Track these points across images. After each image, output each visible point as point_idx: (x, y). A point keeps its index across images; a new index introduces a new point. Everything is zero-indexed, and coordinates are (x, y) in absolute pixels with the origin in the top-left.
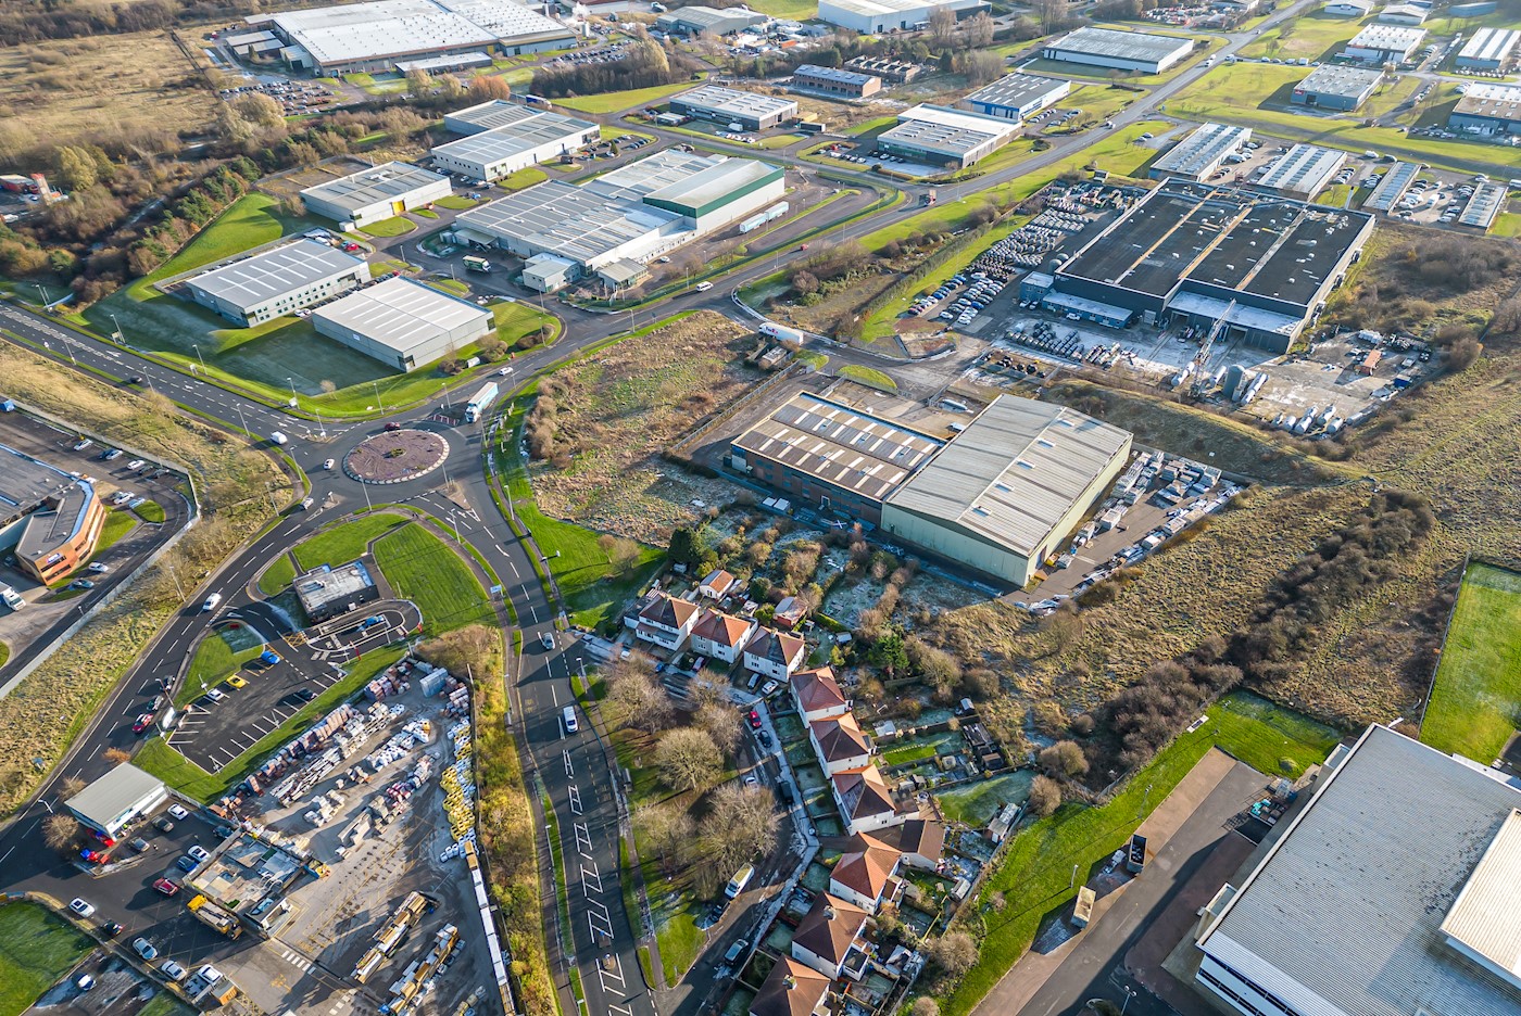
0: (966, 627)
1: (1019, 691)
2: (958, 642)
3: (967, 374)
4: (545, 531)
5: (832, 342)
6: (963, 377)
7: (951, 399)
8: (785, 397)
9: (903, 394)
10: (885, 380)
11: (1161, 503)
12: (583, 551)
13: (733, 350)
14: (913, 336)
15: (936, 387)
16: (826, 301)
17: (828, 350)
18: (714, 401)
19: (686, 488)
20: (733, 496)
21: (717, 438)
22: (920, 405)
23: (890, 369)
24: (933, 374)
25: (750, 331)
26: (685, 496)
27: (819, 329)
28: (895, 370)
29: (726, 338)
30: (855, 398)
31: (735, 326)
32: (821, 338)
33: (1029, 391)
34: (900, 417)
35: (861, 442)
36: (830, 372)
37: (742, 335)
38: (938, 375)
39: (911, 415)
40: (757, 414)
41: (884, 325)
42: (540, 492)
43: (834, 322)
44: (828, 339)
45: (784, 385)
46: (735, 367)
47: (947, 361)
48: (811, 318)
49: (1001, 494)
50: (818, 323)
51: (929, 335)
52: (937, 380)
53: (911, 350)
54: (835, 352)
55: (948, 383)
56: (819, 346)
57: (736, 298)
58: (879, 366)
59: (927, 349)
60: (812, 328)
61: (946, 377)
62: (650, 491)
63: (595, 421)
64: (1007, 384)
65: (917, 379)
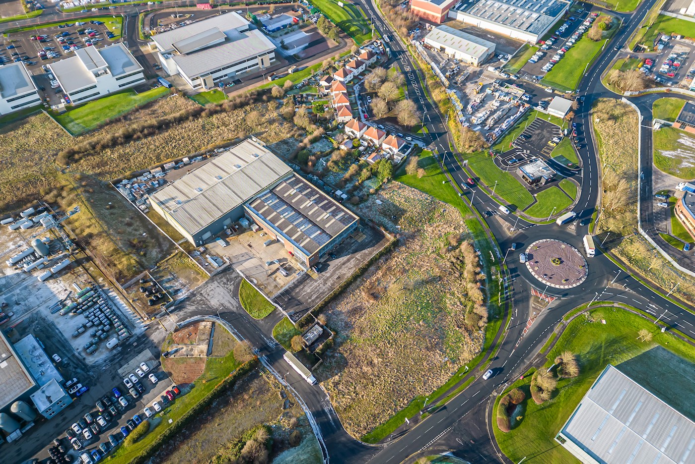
0: (283, 133)
1: (278, 114)
2: (289, 129)
3: (186, 294)
4: (453, 197)
5: (262, 357)
6: (191, 291)
7: (213, 268)
8: (316, 288)
9: (240, 278)
10: (244, 295)
11: (161, 182)
12: (432, 184)
13: (342, 357)
14: (196, 351)
15: (215, 282)
16: (243, 432)
17: (268, 346)
18: (363, 293)
19: (384, 213)
20: (361, 208)
21: (365, 253)
22: (234, 266)
23: (235, 310)
24: (209, 298)
25: (324, 389)
26: (385, 207)
27: (265, 381)
28: (231, 308)
29: (345, 378)
30: (271, 280)
31: (335, 398)
32: (268, 365)
33: (161, 268)
34: (252, 258)
35: (289, 212)
36: (277, 313)
37: (331, 381)
38: (206, 296)
39: (244, 259)
40: (337, 272)
41: (209, 375)
42: (462, 223)
43: (249, 390)
44: (263, 363)
45: (313, 301)
46: (344, 334)
47: (190, 313)
48: (265, 402)
49: (241, 163)
50: (262, 390)
51: (184, 350)
52: (210, 289)
53: (207, 332)
54: (264, 341)
55: (204, 286)
56: (273, 352)
57: (325, 461)
58: (240, 314)
59: (196, 329)
60: (270, 382)
61: (202, 292)
62: (403, 212)
63: (440, 278)
64: (169, 279)
65: (222, 293)
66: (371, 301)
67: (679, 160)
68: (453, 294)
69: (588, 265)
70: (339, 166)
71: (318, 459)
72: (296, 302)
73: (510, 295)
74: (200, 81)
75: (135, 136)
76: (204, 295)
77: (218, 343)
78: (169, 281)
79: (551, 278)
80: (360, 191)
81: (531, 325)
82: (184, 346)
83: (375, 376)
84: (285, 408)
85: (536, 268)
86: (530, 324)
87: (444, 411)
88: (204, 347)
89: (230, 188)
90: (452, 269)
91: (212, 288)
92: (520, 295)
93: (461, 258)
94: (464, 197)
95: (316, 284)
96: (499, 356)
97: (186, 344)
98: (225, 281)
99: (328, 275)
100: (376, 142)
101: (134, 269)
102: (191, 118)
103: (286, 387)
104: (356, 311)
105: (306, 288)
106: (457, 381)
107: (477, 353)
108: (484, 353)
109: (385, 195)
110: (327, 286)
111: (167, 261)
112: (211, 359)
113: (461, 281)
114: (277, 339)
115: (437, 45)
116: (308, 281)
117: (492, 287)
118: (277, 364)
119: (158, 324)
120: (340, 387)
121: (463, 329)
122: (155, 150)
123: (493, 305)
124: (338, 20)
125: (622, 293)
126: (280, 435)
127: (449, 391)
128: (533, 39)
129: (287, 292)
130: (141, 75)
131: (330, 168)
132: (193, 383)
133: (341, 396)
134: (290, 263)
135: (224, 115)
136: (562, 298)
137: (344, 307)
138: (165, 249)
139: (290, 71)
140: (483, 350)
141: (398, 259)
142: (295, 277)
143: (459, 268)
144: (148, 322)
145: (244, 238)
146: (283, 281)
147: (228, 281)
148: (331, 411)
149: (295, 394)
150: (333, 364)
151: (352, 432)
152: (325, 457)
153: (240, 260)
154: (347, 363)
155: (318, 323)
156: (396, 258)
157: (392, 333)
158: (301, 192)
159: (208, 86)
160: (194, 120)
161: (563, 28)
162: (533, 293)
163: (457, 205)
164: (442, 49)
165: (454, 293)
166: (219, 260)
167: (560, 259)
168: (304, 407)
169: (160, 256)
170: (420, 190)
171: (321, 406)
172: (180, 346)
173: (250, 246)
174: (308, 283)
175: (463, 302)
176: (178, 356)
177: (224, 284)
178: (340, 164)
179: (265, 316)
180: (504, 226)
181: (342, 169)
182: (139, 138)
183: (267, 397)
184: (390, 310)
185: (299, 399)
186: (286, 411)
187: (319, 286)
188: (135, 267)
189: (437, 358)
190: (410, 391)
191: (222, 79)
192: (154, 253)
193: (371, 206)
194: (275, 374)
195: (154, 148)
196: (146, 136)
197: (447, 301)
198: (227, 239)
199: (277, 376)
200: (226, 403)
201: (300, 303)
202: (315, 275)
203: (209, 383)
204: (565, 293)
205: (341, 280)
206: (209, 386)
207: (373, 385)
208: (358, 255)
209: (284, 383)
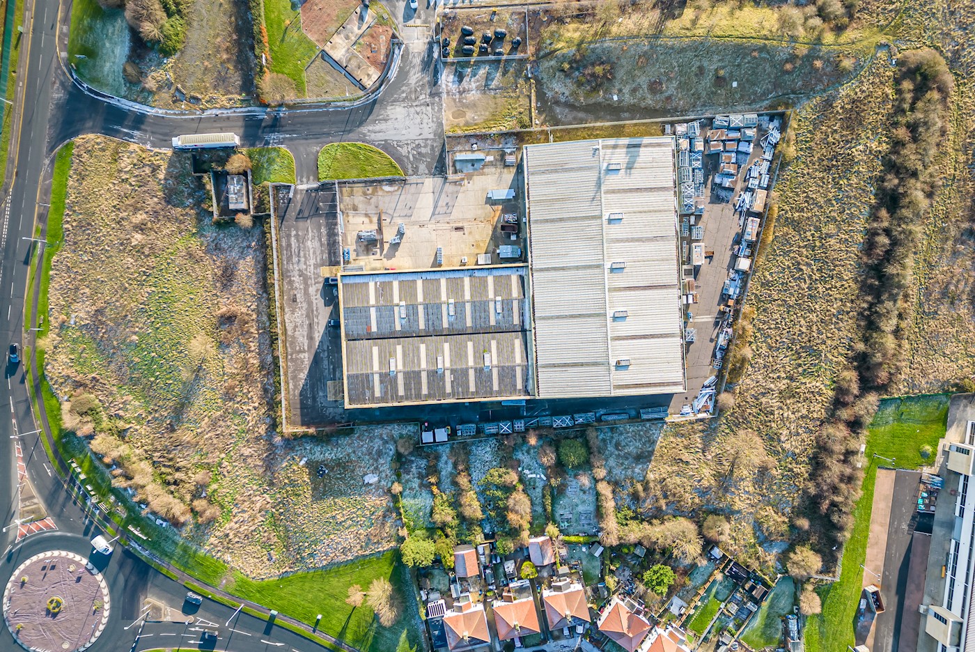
0: (670, 474)
1: (739, 512)
2: (674, 495)
3: (444, 86)
4: (281, 598)
5: (266, 113)
6: (444, 96)
7: (460, 151)
8: (305, 257)
9: (410, 172)
10: (376, 157)
11: (723, 194)
12: (333, 596)
13: (181, 204)
14: (340, 41)
15: (431, 136)
16: (189, 24)
17: (274, 132)
18: (244, 310)
19: (342, 465)
20: (387, 442)
21: (302, 370)
22: (439, 180)
23: (364, 129)
24: (412, 110)
25: (163, 150)
26: (352, 478)
27: (232, 93)
28: (371, 128)
29: (153, 185)
30: (371, 210)
31: (140, 153)
32: (249, 112)
33: (521, 81)
34: (433, 214)
35: (452, 319)
36: (311, 178)
37: (164, 166)
38: (418, 109)
39: (442, 203)
40: (305, 305)
41: (293, 35)
42: (228, 557)
43: (235, 67)
44: (257, 109)
45: (289, 236)
46: (211, 234)
47: (408, 72)
48: (204, 74)
49: (624, 328)
50: (221, 81)
51: (356, 29)
52: (425, 121)
53: (359, 74)
54: (286, 132)
55: (438, 118)
56: (260, 131)
57: (85, 86)
58: (350, 131)
59: (374, 63)
60: (223, 98)
61: (429, 108)
62: (319, 495)
63: (172, 429)
64: (492, 80)
65: (404, 132)
66: (224, 309)
68: (139, 419)
69: (15, 642)
70: (498, 487)
71: (93, 80)
72: (306, 214)
73: (73, 489)
75: (883, 213)
76: (423, 108)
77: (332, 76)
78: (488, 78)
79: (44, 568)
80: (419, 473)
81: (19, 468)
82: (360, 32)
83: (122, 219)
84: (177, 89)
85: (72, 568)
86: (21, 467)
87: (23, 258)
88: (339, 55)
89: (577, 268)
90: (171, 460)
91: (424, 125)
92: (61, 500)
93: (172, 488)
94: (266, 617)
95: (312, 262)
96: (22, 386)
97: (361, 36)
98: (423, 150)
99: (312, 290)
101: (548, 42)
102: (861, 346)
103: (203, 110)
104: (227, 277)
105: (317, 244)
106: (40, 307)
107: (47, 365)
108: (39, 374)
109: (378, 502)
110: (296, 273)
111: (529, 97)
112: (314, 52)
113: (146, 451)
114: (274, 149)
116: (325, 256)
117: (104, 481)
118: (241, 123)
119: (425, 22)
120: (148, 170)
121: (88, 382)
122: (818, 229)
123: (81, 452)
126: (150, 60)
127: (38, 285)
129: (332, 214)
131: (503, 470)
132: (299, 10)
133: (135, 161)
134: (378, 256)
135: (819, 411)
136: (9, 548)
137: (246, 267)
138: (558, 110)
140: (44, 377)
141: (253, 406)
142: (348, 244)
143: (163, 469)
144: (439, 10)
145: (484, 233)
146: (353, 226)
147: (419, 154)
148: (132, 137)
149: (185, 114)
150: (182, 187)
151: (89, 138)
152: (90, 90)
153: (443, 195)
154: (168, 202)
155: (245, 212)
156: (256, 405)
157: (153, 289)
158: (479, 372)
159: (954, 455)
160: (850, 348)
162: (50, 521)
163: (263, 590)
165: (139, 423)
166: (468, 169)
167: (55, 615)
168: (161, 112)
169: (549, 94)
170: (339, 564)
171: (145, 131)
172: (365, 27)
173: (457, 229)
174: (322, 252)
175: (118, 421)
176: (355, 17)
177: (418, 146)
178: (499, 493)
179: (321, 158)
180: (169, 609)
181: (487, 486)
182: (874, 217)
183: (209, 80)
184: (188, 318)
185: (175, 114)
186: (173, 88)
187: (305, 263)
188: (551, 44)
189: (82, 312)
190: (75, 243)
191: (959, 499)
192: (560, 88)
193: (376, 460)
194: (229, 111)
195: (824, 231)
196: (871, 234)
197: (137, 403)
198: (500, 207)
199: (225, 112)
201: (300, 216)
202: (326, 272)
203: (284, 28)
204: (13, 560)
205: (289, 299)
206: (279, 25)
207: (114, 207)
208: (307, 358)
209: (208, 113)
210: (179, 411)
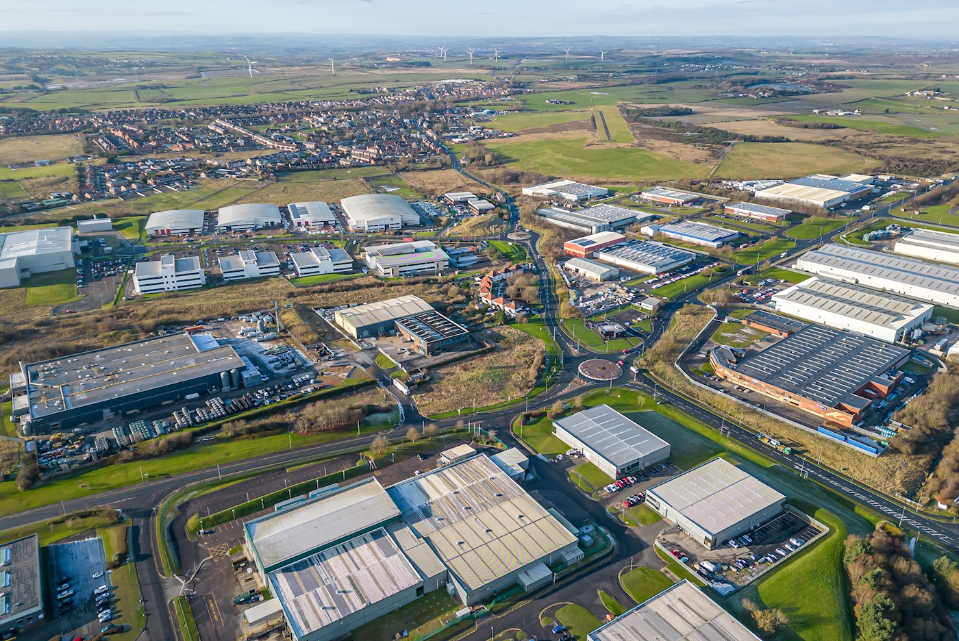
3: (343, 355)
4: (544, 336)
5: (378, 381)
6: (347, 354)
7: (365, 347)
8: (428, 361)
9: (379, 353)
10: (379, 359)
12: (533, 329)
13: (431, 388)
14: (340, 376)
15: (364, 352)
18: (458, 367)
19: (491, 337)
21: (468, 352)
22: (378, 348)
23: (371, 363)
24: (357, 358)
25: (414, 397)
26: (493, 335)
27: (378, 390)
28: (369, 362)
29: (429, 395)
30: (400, 355)
31: (418, 401)
32: (381, 384)
33: (332, 344)
34: (391, 346)
35: (424, 326)
36: (398, 368)
37: (419, 395)
38: (355, 357)
39: (385, 346)
40: (445, 357)
42: (543, 347)
43: (366, 392)
44: (379, 383)
45: (423, 365)
46: (437, 380)
47: (343, 362)
48: (375, 397)
49: (399, 302)
50: (374, 393)
52: (359, 355)
53: (351, 369)
54: (384, 377)
55: (356, 353)
56: (388, 381)
58: (373, 366)
59: (344, 368)
60: (382, 391)
61: (353, 355)
62: (505, 338)
63: (514, 367)
65: (366, 357)
66: (462, 371)
67: (735, 338)
69: (623, 373)
70: (469, 314)
72: (412, 365)
73: (558, 379)
74: (390, 271)
75: (336, 290)
77: (355, 374)
78: (335, 349)
79: (592, 375)
81: (566, 391)
82: (334, 373)
83: (448, 396)
85: (585, 370)
87: (486, 415)
88: (346, 374)
89: (388, 312)
90: (524, 364)
92: (566, 380)
94: (553, 337)
98: (370, 352)
99: (438, 357)
100: (501, 306)
102: (376, 286)
104: (450, 374)
105: (421, 361)
106: (501, 406)
107: (521, 397)
109: (495, 330)
110: (435, 361)
111: (337, 341)
112: (348, 379)
113: (527, 369)
115: (573, 267)
116: (423, 359)
117: (547, 373)
118: (388, 385)
119: (321, 364)
120: (424, 398)
124: (505, 252)
125: (640, 386)
126: (377, 408)
127: (493, 409)
128: (653, 270)
129: (408, 361)
130: (351, 265)
131: (463, 314)
132: (334, 385)
133: (423, 401)
134: (415, 351)
135: (399, 287)
136: (594, 384)
137: (442, 371)
138: (337, 337)
139: (456, 273)
140: (526, 397)
141: (490, 357)
142: (415, 356)
143: (529, 364)
144: (315, 362)
145: (390, 338)
146: (408, 357)
148: (414, 406)
149: (395, 397)
150: (424, 390)
151: (423, 414)
152: (402, 419)
153: (383, 346)
154: (433, 390)
156: (488, 356)
157: (468, 382)
158: (436, 319)
159: (395, 274)
160: (378, 287)
161: (684, 269)
162: (575, 379)
163: (544, 339)
164: (577, 271)
165: (520, 374)
166: (370, 345)
167: (604, 368)
168: (398, 402)
169: (333, 339)
170: (522, 331)
171: (409, 403)
172: (331, 373)
173: (392, 342)
176: (329, 375)
177: (369, 354)
179: (389, 368)
180: (573, 351)
181: (470, 316)
182: (338, 291)
184: (472, 375)
185: (396, 399)
186: (386, 401)
187: (430, 361)
188: (315, 340)
189: (493, 396)
192: (330, 337)
193: (482, 333)
195: (347, 297)
196: (343, 291)
197: (513, 376)
199: (387, 389)
200: (351, 394)
201: (414, 365)
202: (430, 356)
204: (598, 382)
205: (445, 360)
207: (445, 399)
209: (390, 392)
210: (507, 367)
